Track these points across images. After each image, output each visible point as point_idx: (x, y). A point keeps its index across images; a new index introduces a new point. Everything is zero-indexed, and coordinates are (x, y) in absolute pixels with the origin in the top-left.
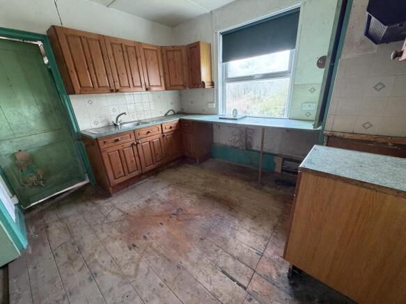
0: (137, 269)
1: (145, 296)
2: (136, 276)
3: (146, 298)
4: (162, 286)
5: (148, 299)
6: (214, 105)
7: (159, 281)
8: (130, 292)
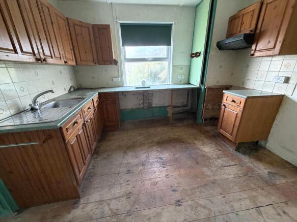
0: (204, 207)
1: (229, 210)
2: (210, 210)
3: (231, 210)
4: (224, 197)
5: (232, 208)
6: (120, 79)
7: (220, 197)
8: (223, 218)
